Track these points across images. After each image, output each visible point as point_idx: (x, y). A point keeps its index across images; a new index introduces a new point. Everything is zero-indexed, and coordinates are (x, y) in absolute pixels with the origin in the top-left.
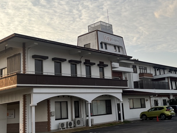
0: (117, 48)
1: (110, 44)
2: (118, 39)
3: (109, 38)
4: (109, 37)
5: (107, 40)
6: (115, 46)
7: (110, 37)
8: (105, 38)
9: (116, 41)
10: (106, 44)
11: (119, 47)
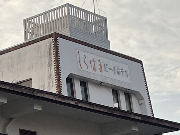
0: (122, 98)
1: (100, 84)
2: (125, 68)
3: (97, 63)
4: (97, 59)
5: (91, 70)
6: (115, 91)
7: (101, 59)
8: (82, 63)
9: (118, 73)
10: (84, 83)
11: (128, 94)
